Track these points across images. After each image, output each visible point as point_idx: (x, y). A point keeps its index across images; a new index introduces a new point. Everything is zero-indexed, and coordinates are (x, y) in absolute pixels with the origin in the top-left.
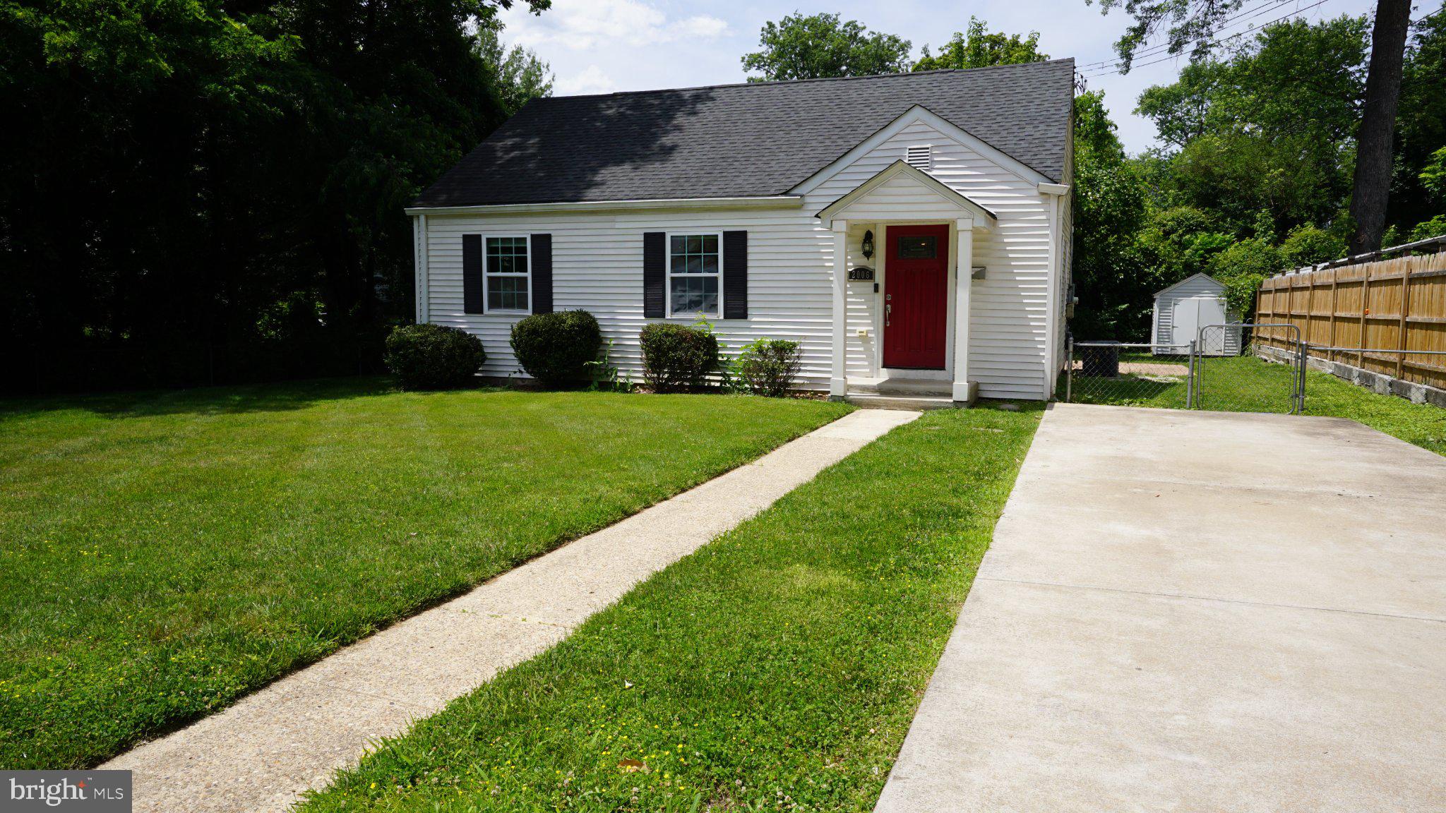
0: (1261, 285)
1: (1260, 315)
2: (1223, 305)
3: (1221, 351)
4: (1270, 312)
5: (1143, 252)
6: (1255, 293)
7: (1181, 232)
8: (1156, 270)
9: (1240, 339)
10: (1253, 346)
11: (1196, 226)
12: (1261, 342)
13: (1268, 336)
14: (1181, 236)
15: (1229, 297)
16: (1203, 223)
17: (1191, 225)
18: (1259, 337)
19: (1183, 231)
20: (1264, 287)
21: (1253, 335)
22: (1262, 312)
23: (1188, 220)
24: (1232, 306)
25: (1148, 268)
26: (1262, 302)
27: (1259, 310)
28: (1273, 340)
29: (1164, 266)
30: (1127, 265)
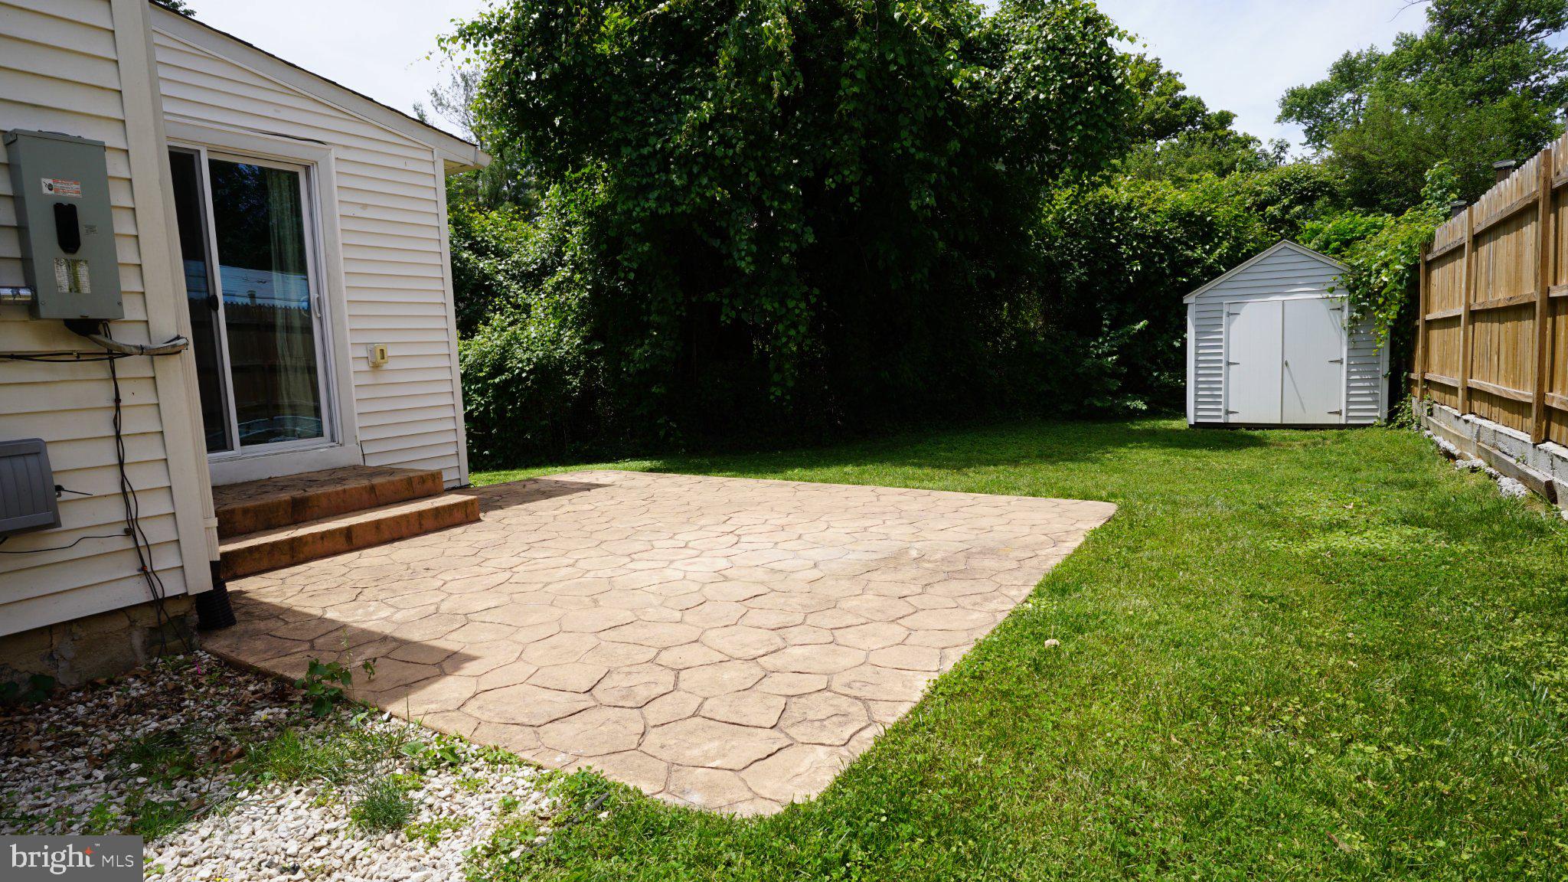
0: (1428, 245)
1: (1430, 324)
2: (1341, 309)
3: (1339, 413)
4: (1460, 310)
5: (1181, 220)
6: (1414, 269)
7: (1286, 201)
8: (1209, 253)
9: (1385, 385)
10: (1415, 405)
11: (1314, 191)
12: (1435, 394)
13: (1453, 379)
14: (1286, 209)
15: (1352, 289)
16: (1326, 184)
17: (1305, 189)
18: (1428, 382)
19: (1291, 201)
20: (1436, 247)
21: (1413, 376)
22: (1435, 314)
23: (1297, 181)
24: (1361, 310)
25: (1193, 249)
26: (1434, 290)
27: (1427, 312)
28: (1472, 393)
29: (1226, 244)
30: (1151, 246)
